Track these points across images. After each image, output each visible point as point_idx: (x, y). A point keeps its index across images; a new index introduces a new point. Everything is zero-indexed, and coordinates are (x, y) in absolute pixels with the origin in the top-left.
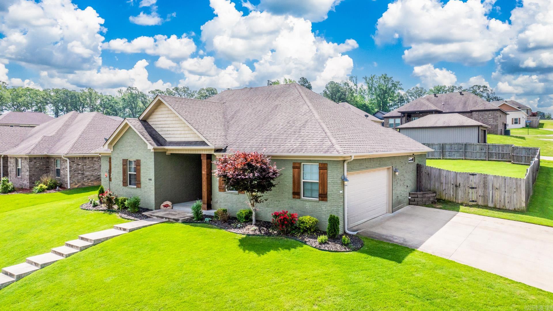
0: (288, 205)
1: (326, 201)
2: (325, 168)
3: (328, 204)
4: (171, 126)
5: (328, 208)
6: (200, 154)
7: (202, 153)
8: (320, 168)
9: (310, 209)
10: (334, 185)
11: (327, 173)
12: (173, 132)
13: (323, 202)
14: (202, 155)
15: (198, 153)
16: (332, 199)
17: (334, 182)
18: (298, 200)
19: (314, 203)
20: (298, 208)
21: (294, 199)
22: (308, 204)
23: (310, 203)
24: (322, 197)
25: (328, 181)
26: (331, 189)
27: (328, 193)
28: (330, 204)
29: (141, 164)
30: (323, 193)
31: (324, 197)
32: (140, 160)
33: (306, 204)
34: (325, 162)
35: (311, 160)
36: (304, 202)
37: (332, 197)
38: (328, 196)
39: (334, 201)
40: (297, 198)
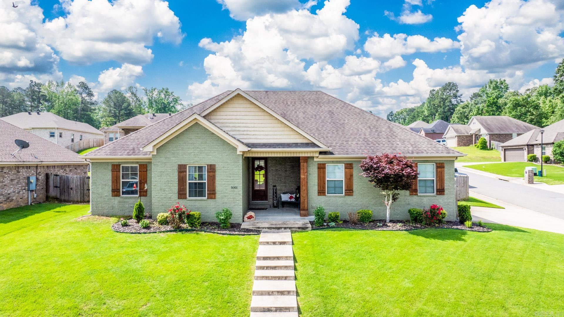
0: (405, 201)
1: (444, 194)
2: (442, 167)
3: (445, 196)
4: (250, 125)
5: (445, 200)
6: (299, 157)
7: (301, 155)
8: (437, 167)
9: (427, 204)
10: (450, 181)
11: (444, 171)
12: (253, 133)
13: (440, 196)
14: (301, 158)
15: (295, 155)
16: (448, 192)
17: (450, 178)
18: (415, 197)
19: (431, 197)
20: (415, 204)
21: (411, 196)
22: (425, 199)
23: (427, 198)
24: (440, 192)
25: (445, 178)
26: (447, 184)
27: (445, 188)
28: (447, 197)
29: (217, 170)
30: (441, 188)
31: (442, 192)
32: (214, 165)
33: (423, 200)
34: (442, 162)
35: (428, 160)
36: (422, 197)
37: (449, 191)
38: (445, 191)
39: (451, 194)
40: (415, 195)
